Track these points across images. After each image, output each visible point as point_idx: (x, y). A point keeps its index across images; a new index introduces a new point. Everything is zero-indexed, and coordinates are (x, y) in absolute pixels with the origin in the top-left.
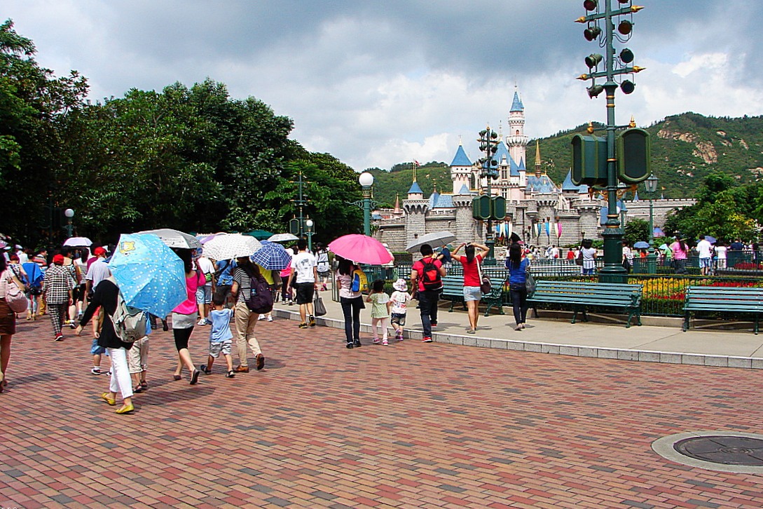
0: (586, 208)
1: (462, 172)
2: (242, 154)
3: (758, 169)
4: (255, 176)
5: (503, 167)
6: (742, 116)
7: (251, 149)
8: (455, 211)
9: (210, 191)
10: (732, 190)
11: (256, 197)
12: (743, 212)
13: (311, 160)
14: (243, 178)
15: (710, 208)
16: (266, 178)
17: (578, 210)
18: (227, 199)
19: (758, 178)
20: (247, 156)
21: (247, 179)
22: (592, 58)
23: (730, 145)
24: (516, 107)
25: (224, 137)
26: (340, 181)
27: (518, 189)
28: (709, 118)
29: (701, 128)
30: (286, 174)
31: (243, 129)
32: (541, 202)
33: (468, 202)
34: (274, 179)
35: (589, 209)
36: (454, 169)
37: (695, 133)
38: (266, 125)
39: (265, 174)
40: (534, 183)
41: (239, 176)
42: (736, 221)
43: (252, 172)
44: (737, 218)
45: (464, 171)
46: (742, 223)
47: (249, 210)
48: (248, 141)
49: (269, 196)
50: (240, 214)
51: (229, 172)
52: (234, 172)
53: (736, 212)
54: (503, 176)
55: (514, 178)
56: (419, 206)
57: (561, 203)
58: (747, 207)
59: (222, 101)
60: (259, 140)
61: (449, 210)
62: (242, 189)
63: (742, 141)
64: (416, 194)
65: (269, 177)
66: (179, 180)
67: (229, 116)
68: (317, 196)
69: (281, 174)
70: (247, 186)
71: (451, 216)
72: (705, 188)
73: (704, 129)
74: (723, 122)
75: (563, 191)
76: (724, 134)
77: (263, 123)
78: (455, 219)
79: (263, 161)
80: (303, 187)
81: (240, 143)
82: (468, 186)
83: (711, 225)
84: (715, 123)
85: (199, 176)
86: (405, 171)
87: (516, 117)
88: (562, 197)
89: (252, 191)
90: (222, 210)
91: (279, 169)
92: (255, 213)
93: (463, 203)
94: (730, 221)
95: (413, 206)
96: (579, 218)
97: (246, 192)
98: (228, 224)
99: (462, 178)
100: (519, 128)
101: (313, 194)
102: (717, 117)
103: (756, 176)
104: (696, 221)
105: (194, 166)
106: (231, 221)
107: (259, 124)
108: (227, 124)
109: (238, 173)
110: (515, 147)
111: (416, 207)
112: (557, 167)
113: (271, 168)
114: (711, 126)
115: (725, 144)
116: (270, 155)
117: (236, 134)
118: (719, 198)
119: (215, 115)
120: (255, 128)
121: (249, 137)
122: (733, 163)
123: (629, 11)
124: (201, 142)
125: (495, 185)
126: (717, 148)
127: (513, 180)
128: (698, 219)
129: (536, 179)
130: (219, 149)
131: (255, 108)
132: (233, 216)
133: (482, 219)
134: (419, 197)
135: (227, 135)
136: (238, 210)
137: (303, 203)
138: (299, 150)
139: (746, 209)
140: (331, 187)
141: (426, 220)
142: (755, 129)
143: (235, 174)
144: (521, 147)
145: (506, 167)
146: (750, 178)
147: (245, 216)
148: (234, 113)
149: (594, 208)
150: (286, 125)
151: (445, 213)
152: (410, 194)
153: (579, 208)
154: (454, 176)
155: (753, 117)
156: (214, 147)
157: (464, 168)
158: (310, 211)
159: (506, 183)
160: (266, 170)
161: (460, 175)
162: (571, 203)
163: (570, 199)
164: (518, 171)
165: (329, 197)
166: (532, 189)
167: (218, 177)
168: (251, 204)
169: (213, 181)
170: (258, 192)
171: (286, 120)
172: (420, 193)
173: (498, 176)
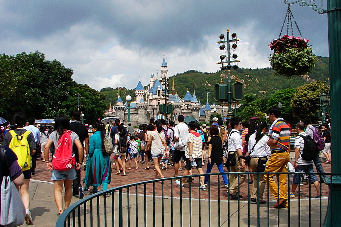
0: (194, 108)
1: (140, 93)
2: (51, 85)
3: (263, 91)
4: (57, 94)
5: (158, 91)
6: (256, 68)
7: (55, 82)
8: (138, 110)
9: (39, 101)
10: (256, 101)
11: (57, 103)
12: (261, 110)
13: (80, 87)
14: (52, 95)
15: (248, 109)
16: (62, 95)
17: (191, 110)
18: (45, 104)
19: (263, 95)
20: (53, 85)
21: (54, 95)
22: (222, 56)
23: (251, 81)
24: (164, 65)
25: (43, 77)
26: (94, 97)
28: (242, 69)
29: (239, 73)
30: (71, 94)
31: (51, 74)
32: (175, 106)
33: (144, 106)
34: (66, 96)
35: (196, 109)
36: (137, 91)
37: (236, 75)
38: (62, 72)
39: (62, 93)
40: (172, 98)
41: (50, 94)
42: (258, 114)
43: (56, 93)
44: (259, 113)
45: (141, 92)
46: (261, 115)
47: (55, 109)
48: (54, 79)
49: (64, 103)
50: (50, 111)
51: (45, 92)
52: (48, 92)
53: (258, 110)
54: (158, 94)
56: (122, 108)
57: (183, 107)
58: (262, 108)
59: (42, 61)
60: (59, 79)
61: (135, 109)
62: (51, 100)
63: (256, 79)
64: (120, 102)
65: (64, 95)
66: (26, 96)
67: (45, 68)
68: (85, 103)
69: (69, 94)
70: (54, 99)
71: (136, 112)
72: (245, 100)
73: (240, 74)
74: (248, 71)
75: (184, 101)
76: (249, 76)
77: (60, 71)
78: (137, 113)
79: (61, 88)
80: (79, 99)
81: (50, 80)
82: (143, 99)
83: (248, 115)
84: (245, 71)
85: (34, 94)
86: (106, 91)
87: (164, 69)
88: (184, 104)
89: (56, 101)
90: (43, 109)
91: (68, 91)
92: (57, 111)
93: (141, 106)
94: (256, 114)
95: (119, 108)
96: (191, 113)
97: (53, 101)
98: (45, 115)
99: (140, 95)
100: (165, 74)
101: (83, 102)
102: (246, 69)
103: (262, 94)
104: (242, 114)
105: (32, 90)
106: (47, 114)
107: (59, 72)
108: (44, 71)
109: (50, 93)
111: (120, 108)
112: (176, 90)
113: (65, 91)
114: (243, 73)
115: (249, 80)
116: (64, 85)
117: (48, 76)
118: (251, 104)
119: (40, 67)
120: (57, 73)
121: (55, 77)
122: (253, 88)
123: (236, 40)
124: (34, 79)
126: (246, 82)
128: (243, 113)
129: (173, 96)
130: (42, 82)
131: (56, 64)
132: (47, 112)
133: (164, 114)
134: (121, 104)
135: (45, 76)
136: (50, 109)
137: (79, 106)
138: (74, 83)
139: (262, 109)
140: (90, 99)
141: (125, 114)
142: (262, 74)
143: (48, 93)
145: (160, 91)
146: (260, 95)
147: (53, 112)
148: (47, 66)
149: (198, 108)
150: (70, 72)
151: (133, 111)
152: (118, 102)
153: (191, 109)
154: (137, 94)
155: (261, 69)
156: (40, 82)
157: (141, 91)
158: (83, 110)
159: (160, 98)
160: (63, 92)
161: (139, 94)
162: (188, 106)
163: (187, 105)
165: (90, 104)
166: (171, 100)
167: (42, 95)
168: (55, 106)
169: (40, 96)
170: (59, 101)
171: (70, 70)
172: (122, 102)
173: (157, 95)
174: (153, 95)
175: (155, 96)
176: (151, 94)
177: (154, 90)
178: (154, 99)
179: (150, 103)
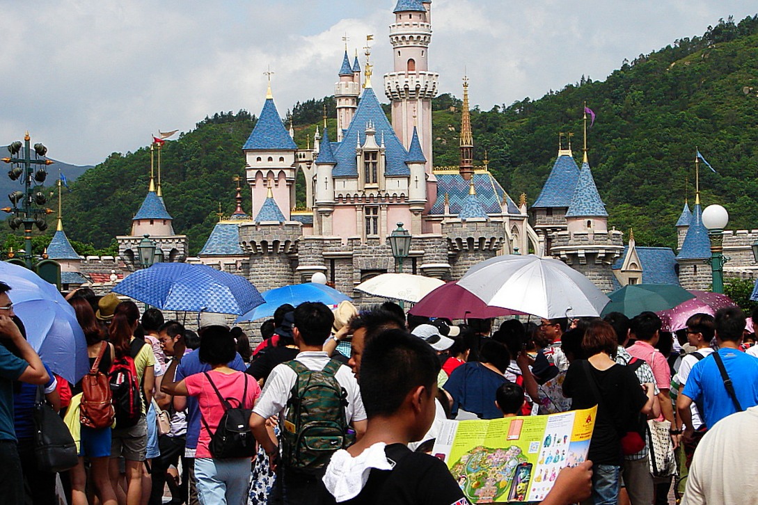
0: (581, 253)
1: (270, 165)
5: (367, 155)
8: (248, 264)
24: (408, 2)
27: (407, 209)
36: (251, 159)
40: (454, 191)
45: (276, 163)
54: (367, 173)
55: (395, 181)
64: (153, 220)
82: (288, 200)
87: (409, 25)
93: (264, 243)
99: (271, 182)
100: (414, 53)
110: (404, 103)
125: (348, 198)
127: (394, 187)
129: (460, 181)
134: (160, 229)
144: (420, 102)
145: (374, 154)
149: (601, 253)
152: (139, 221)
153: (564, 254)
154: (251, 175)
157: (276, 157)
159: (375, 194)
161: (265, 173)
162: (549, 240)
164: (406, 163)
166: (447, 208)
172: (165, 221)
173: (356, 177)
174: (334, 179)
175: (350, 187)
176: (325, 172)
177: (342, 155)
178: (341, 201)
179: (320, 222)
